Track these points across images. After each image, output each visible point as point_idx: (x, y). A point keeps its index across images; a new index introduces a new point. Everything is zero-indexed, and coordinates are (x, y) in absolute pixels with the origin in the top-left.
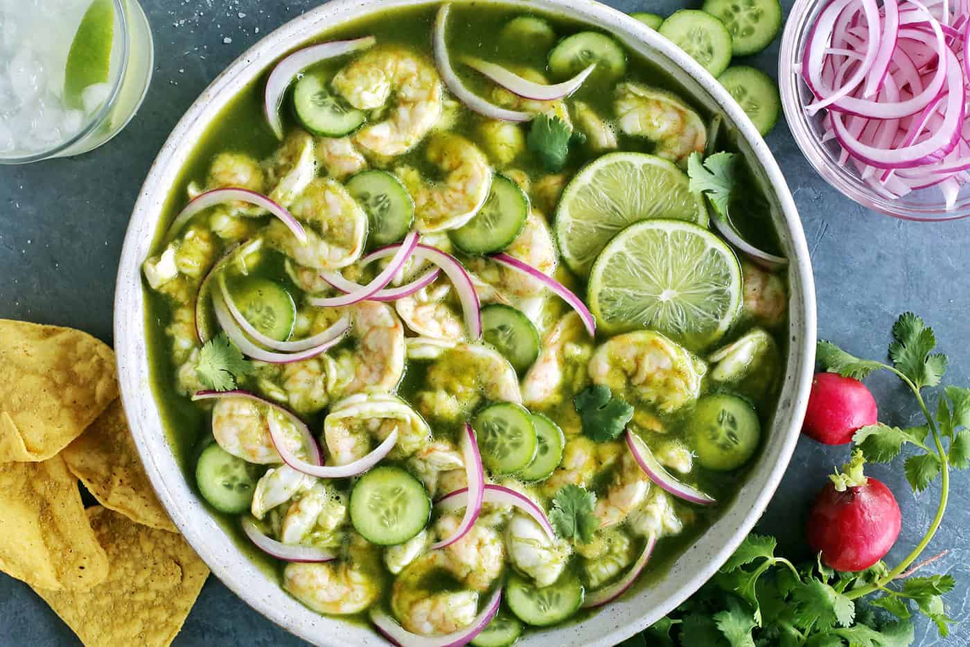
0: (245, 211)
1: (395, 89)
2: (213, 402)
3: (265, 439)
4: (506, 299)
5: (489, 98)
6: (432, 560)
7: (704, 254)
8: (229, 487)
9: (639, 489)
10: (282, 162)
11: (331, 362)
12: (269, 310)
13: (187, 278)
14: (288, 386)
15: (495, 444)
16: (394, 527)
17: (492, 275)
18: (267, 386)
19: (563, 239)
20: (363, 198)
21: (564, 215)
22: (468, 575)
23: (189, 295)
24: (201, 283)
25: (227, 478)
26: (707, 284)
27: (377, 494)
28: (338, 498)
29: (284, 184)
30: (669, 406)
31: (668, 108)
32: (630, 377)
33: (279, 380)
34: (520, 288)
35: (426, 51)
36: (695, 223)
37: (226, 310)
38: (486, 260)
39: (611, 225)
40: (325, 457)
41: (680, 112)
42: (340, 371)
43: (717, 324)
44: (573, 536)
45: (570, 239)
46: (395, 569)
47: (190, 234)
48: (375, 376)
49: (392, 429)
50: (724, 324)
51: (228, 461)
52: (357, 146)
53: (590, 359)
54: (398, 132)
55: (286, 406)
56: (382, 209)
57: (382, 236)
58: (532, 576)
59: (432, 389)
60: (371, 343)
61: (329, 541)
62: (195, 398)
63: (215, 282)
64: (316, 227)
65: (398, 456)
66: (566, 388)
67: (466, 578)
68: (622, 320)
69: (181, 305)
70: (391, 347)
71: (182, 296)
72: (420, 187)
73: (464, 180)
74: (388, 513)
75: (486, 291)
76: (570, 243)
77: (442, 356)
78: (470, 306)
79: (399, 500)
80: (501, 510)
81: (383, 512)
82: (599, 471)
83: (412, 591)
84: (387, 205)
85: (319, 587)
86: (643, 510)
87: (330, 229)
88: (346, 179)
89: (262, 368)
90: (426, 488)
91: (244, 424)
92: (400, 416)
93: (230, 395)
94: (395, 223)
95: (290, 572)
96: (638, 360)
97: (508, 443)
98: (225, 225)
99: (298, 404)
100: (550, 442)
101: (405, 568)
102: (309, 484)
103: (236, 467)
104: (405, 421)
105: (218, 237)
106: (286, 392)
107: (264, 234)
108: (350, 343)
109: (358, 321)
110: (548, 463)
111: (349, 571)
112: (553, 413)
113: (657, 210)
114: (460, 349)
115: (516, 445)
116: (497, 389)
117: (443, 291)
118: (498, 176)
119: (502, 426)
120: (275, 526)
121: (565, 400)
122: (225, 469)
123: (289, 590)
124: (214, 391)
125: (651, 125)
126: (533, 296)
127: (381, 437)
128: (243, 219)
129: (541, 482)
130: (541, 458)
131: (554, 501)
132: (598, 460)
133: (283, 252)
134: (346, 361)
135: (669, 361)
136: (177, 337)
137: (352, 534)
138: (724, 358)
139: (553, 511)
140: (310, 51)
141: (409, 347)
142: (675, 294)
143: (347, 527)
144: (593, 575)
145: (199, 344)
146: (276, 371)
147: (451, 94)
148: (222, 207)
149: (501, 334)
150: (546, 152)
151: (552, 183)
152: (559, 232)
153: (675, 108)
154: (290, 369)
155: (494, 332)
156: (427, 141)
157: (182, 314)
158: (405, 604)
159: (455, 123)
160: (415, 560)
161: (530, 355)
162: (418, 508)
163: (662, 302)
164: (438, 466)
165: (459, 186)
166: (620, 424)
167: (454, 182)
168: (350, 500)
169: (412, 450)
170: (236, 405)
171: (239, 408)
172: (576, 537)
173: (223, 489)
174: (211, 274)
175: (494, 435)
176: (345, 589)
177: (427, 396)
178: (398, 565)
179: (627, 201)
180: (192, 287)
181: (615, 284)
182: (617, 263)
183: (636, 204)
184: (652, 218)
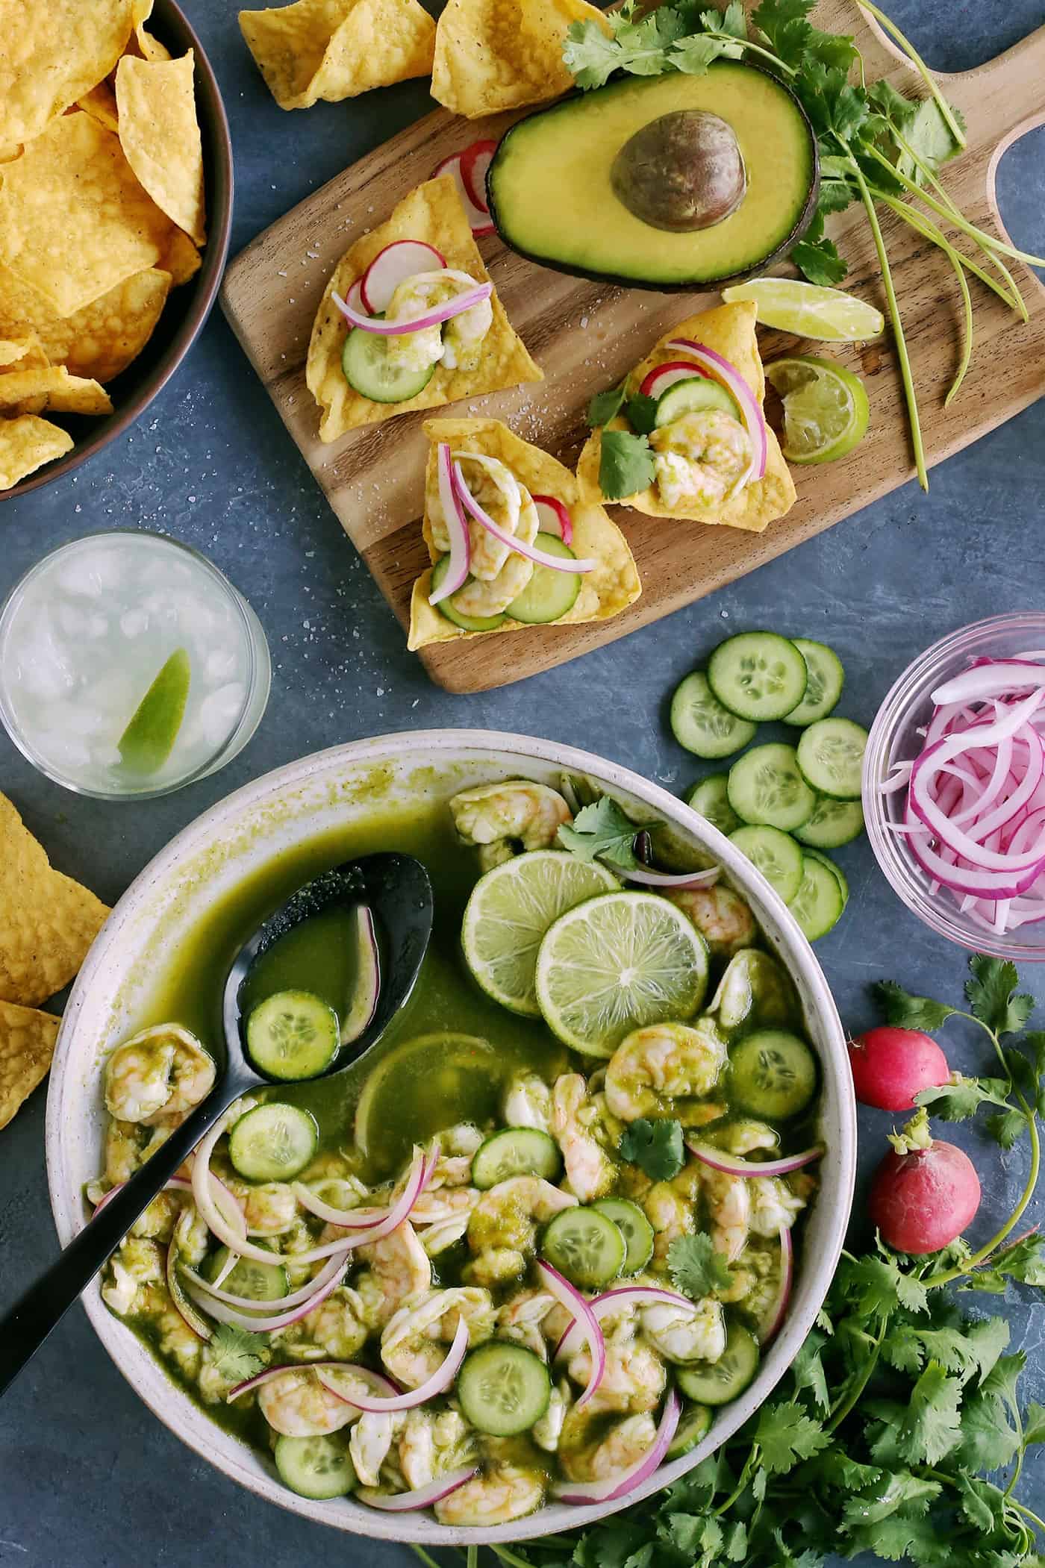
2: (255, 1393)
3: (327, 1401)
6: (585, 1412)
7: (634, 915)
8: (323, 1470)
9: (738, 1195)
11: (351, 1294)
13: (150, 1285)
14: (319, 1338)
16: (522, 1408)
18: (296, 1350)
19: (491, 988)
21: (477, 964)
22: (629, 1401)
23: (163, 1300)
24: (166, 1280)
25: (315, 1462)
26: (657, 942)
27: (483, 1383)
30: (704, 1083)
31: (511, 795)
32: (651, 1087)
36: (606, 892)
37: (206, 1296)
39: (525, 946)
40: (401, 1388)
43: (694, 973)
44: (710, 1288)
46: (551, 1445)
49: (457, 1321)
50: (701, 967)
51: (305, 1445)
55: (329, 1359)
58: (699, 1358)
59: (478, 1257)
60: (382, 1255)
61: (459, 1457)
62: (231, 1399)
63: (179, 1273)
67: (629, 1406)
68: (601, 1030)
69: (161, 1314)
71: (157, 1305)
74: (506, 1397)
79: (509, 1380)
80: (623, 1316)
81: (499, 1400)
82: (693, 1207)
83: (582, 1452)
86: (757, 1210)
89: (282, 1336)
91: (296, 1398)
92: (455, 1304)
93: (265, 1378)
99: (339, 1351)
100: (629, 1219)
101: (561, 1438)
102: (400, 1421)
103: (318, 1445)
104: (461, 1302)
106: (320, 1346)
110: (642, 1240)
111: (501, 1472)
113: (562, 904)
115: (600, 1244)
120: (397, 1481)
124: (247, 1382)
125: (505, 823)
127: (449, 1337)
130: (633, 1240)
131: (670, 1268)
132: (685, 1198)
134: (367, 1285)
135: (670, 1042)
136: (176, 1349)
137: (482, 1437)
138: (722, 1000)
139: (673, 1280)
142: (633, 970)
143: (473, 1433)
144: (757, 1312)
145: (204, 1343)
146: (298, 1331)
152: (483, 985)
153: (515, 791)
154: (311, 1321)
157: (168, 1323)
158: (581, 1467)
160: (564, 1426)
162: (534, 1377)
163: (626, 987)
164: (534, 1319)
166: (676, 1144)
168: (459, 1402)
170: (278, 1385)
171: (283, 1386)
172: (714, 1286)
173: (316, 1476)
174: (169, 1267)
176: (506, 1491)
177: (477, 1265)
178: (550, 1440)
179: (527, 913)
180: (161, 1289)
181: (569, 1000)
182: (557, 979)
183: (537, 910)
184: (561, 915)
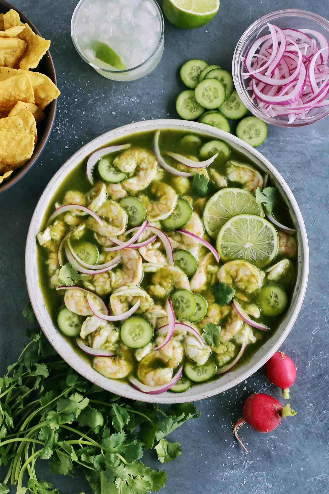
0: (78, 213)
1: (139, 164)
2: (65, 291)
3: (86, 305)
4: (183, 247)
5: (176, 167)
6: (154, 355)
7: (263, 228)
8: (71, 326)
9: (238, 325)
10: (93, 194)
11: (113, 274)
12: (88, 253)
13: (54, 241)
14: (96, 284)
15: (179, 307)
16: (139, 341)
17: (178, 238)
18: (87, 284)
19: (206, 223)
20: (126, 208)
21: (206, 213)
22: (169, 360)
23: (55, 248)
24: (60, 243)
25: (70, 322)
26: (264, 240)
27: (131, 327)
28: (115, 330)
29: (94, 202)
30: (250, 290)
31: (248, 170)
32: (234, 279)
33: (92, 282)
34: (189, 243)
35: (150, 149)
36: (259, 215)
37: (70, 253)
38: (175, 232)
39: (225, 217)
40: (110, 313)
41: (252, 172)
42: (116, 278)
43: (269, 257)
44: (212, 344)
45: (209, 223)
46: (139, 359)
47: (56, 223)
48: (131, 279)
49: (137, 301)
50: (272, 257)
51: (70, 315)
52: (124, 187)
53: (218, 271)
54: (140, 181)
55: (95, 292)
56: (133, 212)
57: (133, 223)
58: (195, 361)
59: (154, 284)
60: (129, 266)
61: (112, 347)
62: (58, 289)
63: (66, 242)
64: (107, 220)
65: (140, 312)
66: (208, 284)
67: (168, 362)
68: (230, 255)
69: (52, 252)
70: (137, 266)
71: (52, 248)
72: (149, 203)
73: (166, 199)
74: (136, 335)
75: (175, 244)
76: (209, 225)
77: (158, 271)
78: (169, 251)
79: (140, 330)
80: (182, 333)
81: (134, 335)
82: (222, 317)
83: (146, 369)
84: (135, 210)
85: (108, 367)
86: (240, 333)
87: (113, 220)
88: (119, 201)
89: (85, 277)
90: (151, 325)
91: (77, 299)
92: (141, 295)
93: (71, 288)
94: (139, 217)
95: (96, 361)
96: (237, 272)
97: (184, 306)
98: (70, 219)
99: (99, 292)
100: (202, 305)
101: (143, 358)
102: (104, 324)
103: (74, 317)
104: (143, 297)
105: (67, 224)
106: (95, 286)
107: (86, 223)
108: (121, 267)
109: (124, 257)
110: (201, 314)
111: (120, 360)
112: (203, 293)
113: (244, 211)
114: (165, 268)
115: (188, 307)
116: (180, 284)
117: (158, 245)
118: (180, 198)
119: (183, 299)
120: (90, 341)
121: (208, 289)
122: (70, 318)
123: (95, 369)
124: (65, 286)
125: (241, 177)
126: (194, 246)
127: (133, 304)
128: (78, 217)
129: (199, 322)
130: (198, 312)
131: (204, 330)
132: (222, 313)
133: (93, 230)
134: (119, 273)
135: (249, 271)
136: (50, 265)
137: (121, 345)
138: (272, 270)
139: (203, 334)
140: (105, 149)
141: (144, 267)
142: (252, 244)
143: (120, 341)
144: (220, 361)
145: (59, 267)
146: (91, 278)
147: (161, 167)
148: (69, 212)
149: (181, 262)
150: (199, 189)
151: (201, 201)
152: (204, 220)
153: (250, 170)
154: (96, 277)
155: (179, 261)
156: (151, 185)
157: (52, 255)
158: (143, 374)
159: (162, 178)
160: (147, 355)
161: (193, 270)
162: (148, 333)
163: (246, 248)
164: (157, 316)
165: (164, 202)
166: (230, 297)
167: (162, 201)
168: (120, 330)
169: (146, 309)
170: (74, 292)
171: (75, 293)
172: (213, 344)
173: (68, 326)
174: (64, 239)
175: (179, 303)
176: (118, 368)
177: (152, 287)
178: (140, 357)
179: (231, 208)
180: (57, 244)
181: (227, 241)
182: (228, 232)
183: (235, 208)
184: (242, 214)
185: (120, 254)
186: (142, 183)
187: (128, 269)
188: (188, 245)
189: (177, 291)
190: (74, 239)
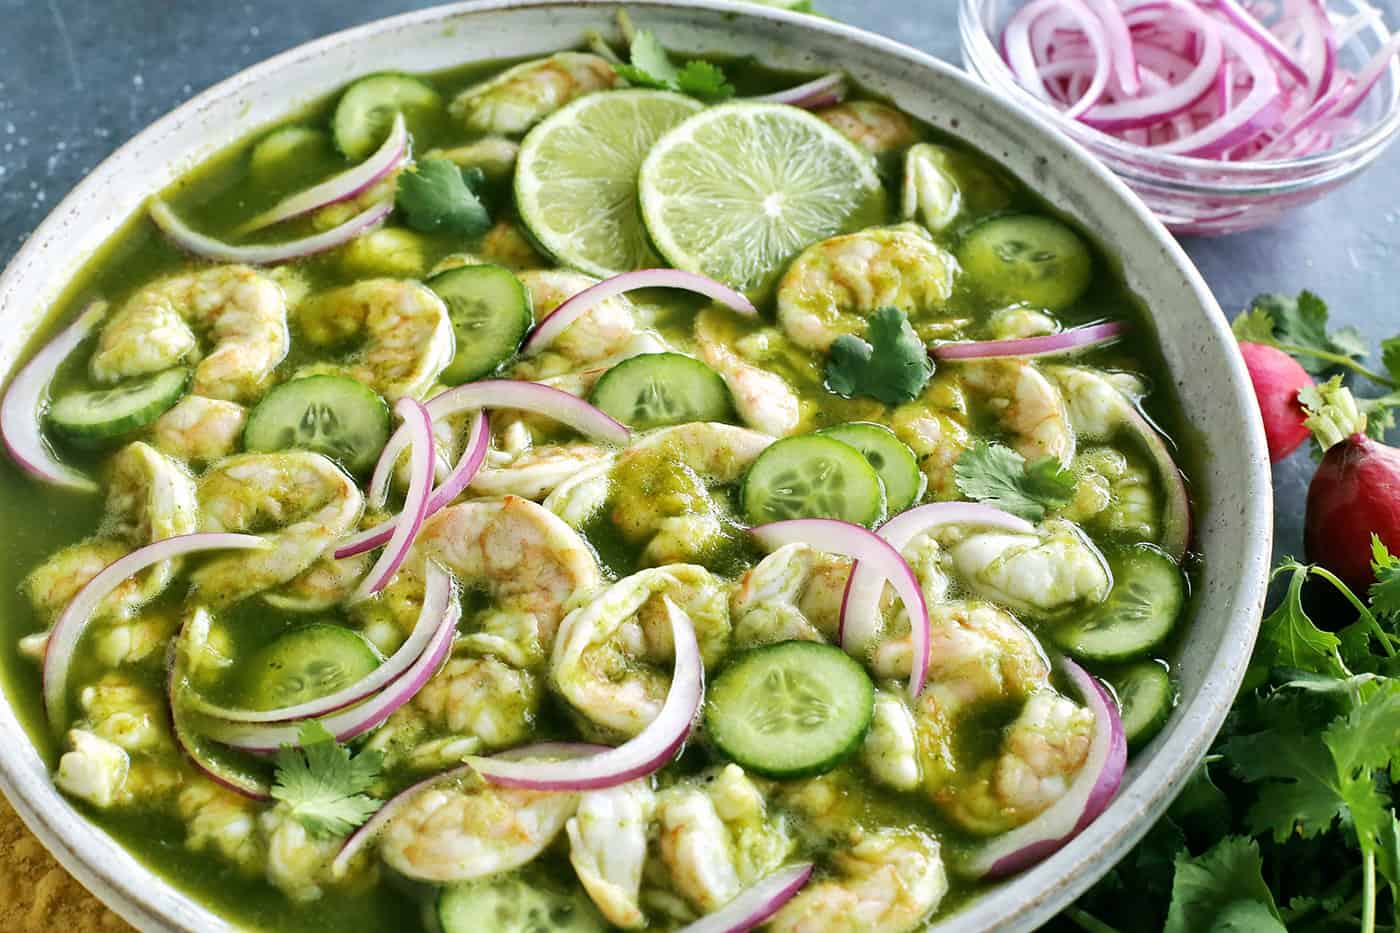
0: (136, 597)
1: (189, 313)
6: (936, 710)
10: (127, 501)
11: (481, 638)
12: (315, 669)
13: (146, 751)
14: (459, 719)
16: (833, 715)
17: (555, 364)
18: (426, 753)
19: (584, 264)
20: (287, 441)
21: (553, 240)
23: (173, 769)
24: (174, 735)
25: (521, 923)
27: (751, 709)
28: (710, 779)
29: (160, 507)
31: (532, 76)
32: (855, 307)
34: (605, 344)
37: (249, 729)
38: (527, 359)
39: (619, 203)
41: (547, 68)
42: (504, 632)
44: (1049, 508)
45: (592, 258)
46: (910, 777)
47: (88, 695)
48: (558, 585)
49: (665, 617)
51: (492, 900)
53: (785, 334)
54: (246, 335)
56: (327, 430)
57: (362, 457)
58: (1073, 595)
60: (503, 557)
61: (776, 842)
62: (338, 867)
63: (194, 717)
64: (263, 525)
65: (717, 646)
66: (804, 388)
69: (176, 791)
71: (163, 780)
72: (344, 369)
73: (391, 309)
75: (574, 384)
76: (599, 260)
78: (571, 411)
79: (791, 686)
81: (790, 718)
82: (967, 423)
83: (973, 783)
84: (326, 416)
85: (846, 907)
88: (239, 445)
89: (393, 742)
90: (807, 642)
92: (653, 587)
93: (385, 814)
94: (362, 420)
96: (838, 279)
97: (825, 491)
98: (129, 642)
99: (500, 730)
101: (920, 761)
102: (647, 794)
103: (517, 895)
105: (135, 663)
106: (465, 732)
107: (197, 599)
109: (454, 559)
110: (900, 463)
111: (855, 850)
112: (826, 421)
114: (624, 461)
115: (838, 480)
116: (728, 452)
117: (519, 435)
118: (430, 282)
119: (792, 483)
122: (503, 915)
124: (358, 828)
127: (664, 648)
128: (146, 612)
130: (886, 471)
131: (970, 495)
132: (950, 412)
133: (251, 592)
134: (497, 617)
136: (216, 833)
138: (919, 196)
140: (30, 371)
141: (562, 511)
142: (780, 196)
144: (1133, 524)
145: (257, 806)
146: (418, 726)
148: (102, 625)
149: (649, 409)
151: (498, 239)
152: (572, 262)
154: (433, 700)
155: (640, 414)
156: (296, 324)
157: (190, 798)
158: (986, 804)
159: (307, 284)
160: (917, 733)
161: (715, 391)
165: (394, 319)
167: (379, 325)
169: (724, 607)
171: (423, 810)
172: (1052, 504)
176: (884, 873)
180: (168, 754)
185: (428, 564)
186: (261, 336)
187: (510, 574)
188: (609, 353)
189: (745, 481)
190: (212, 678)
